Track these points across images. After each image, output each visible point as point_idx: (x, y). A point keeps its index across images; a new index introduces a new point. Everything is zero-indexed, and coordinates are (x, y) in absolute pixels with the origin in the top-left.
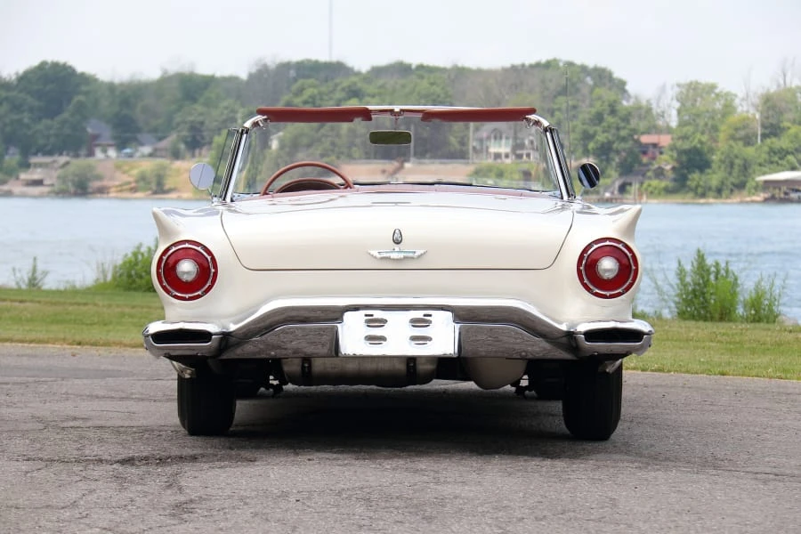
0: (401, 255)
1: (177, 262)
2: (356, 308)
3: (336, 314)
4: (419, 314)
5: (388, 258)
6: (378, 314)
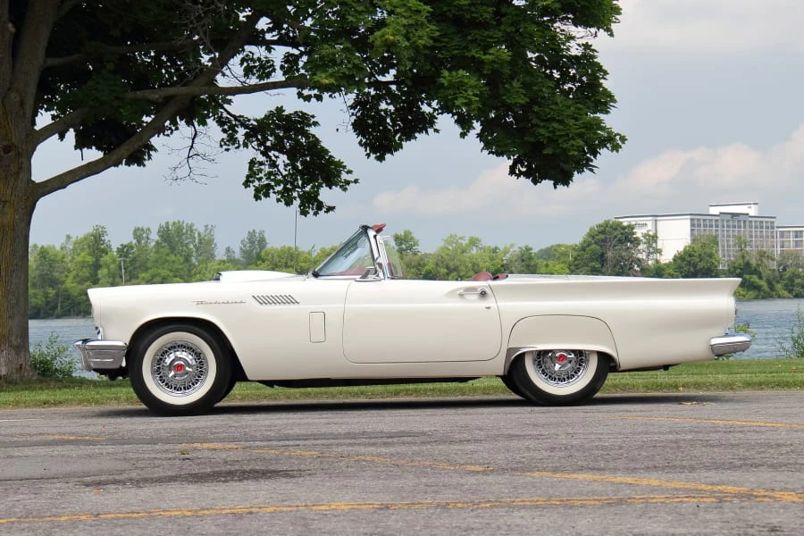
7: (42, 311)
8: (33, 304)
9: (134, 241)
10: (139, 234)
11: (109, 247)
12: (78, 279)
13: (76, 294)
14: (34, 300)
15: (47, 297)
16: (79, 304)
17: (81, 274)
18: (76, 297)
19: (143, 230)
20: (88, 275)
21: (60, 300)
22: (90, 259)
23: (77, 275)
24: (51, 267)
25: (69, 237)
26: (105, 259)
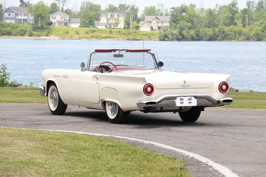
0: (186, 85)
1: (147, 88)
2: (179, 97)
3: (175, 98)
4: (189, 97)
5: (184, 86)
6: (182, 98)
7: (213, 38)
8: (209, 35)
9: (247, 7)
10: (249, 4)
11: (238, 9)
12: (224, 24)
13: (227, 31)
14: (209, 33)
15: (214, 32)
16: (228, 35)
17: (226, 22)
18: (227, 32)
19: (251, 2)
20: (229, 22)
21: (221, 33)
22: (230, 15)
23: (224, 22)
24: (214, 18)
25: (217, 5)
26: (237, 15)
